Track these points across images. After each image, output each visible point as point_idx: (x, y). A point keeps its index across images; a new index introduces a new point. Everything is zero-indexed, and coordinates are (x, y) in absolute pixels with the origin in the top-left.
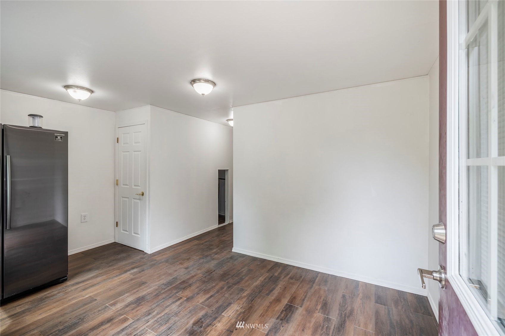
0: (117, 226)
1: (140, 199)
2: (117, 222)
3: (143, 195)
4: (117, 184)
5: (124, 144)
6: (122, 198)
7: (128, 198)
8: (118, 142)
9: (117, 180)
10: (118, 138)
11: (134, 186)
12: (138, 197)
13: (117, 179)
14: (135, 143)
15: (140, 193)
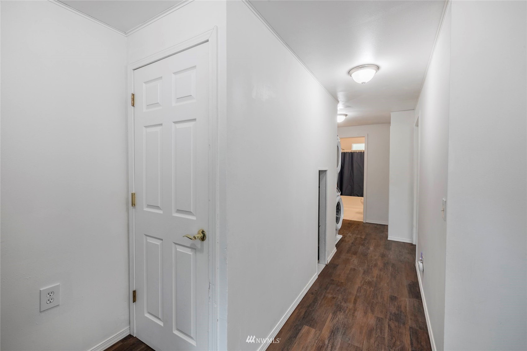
0: (134, 301)
1: (193, 248)
2: (134, 292)
3: (203, 238)
4: (133, 204)
5: (148, 106)
6: (144, 236)
7: (162, 240)
8: (133, 105)
9: (133, 195)
10: (133, 95)
11: (176, 212)
12: (189, 243)
13: (134, 192)
14: (179, 99)
15: (195, 231)
